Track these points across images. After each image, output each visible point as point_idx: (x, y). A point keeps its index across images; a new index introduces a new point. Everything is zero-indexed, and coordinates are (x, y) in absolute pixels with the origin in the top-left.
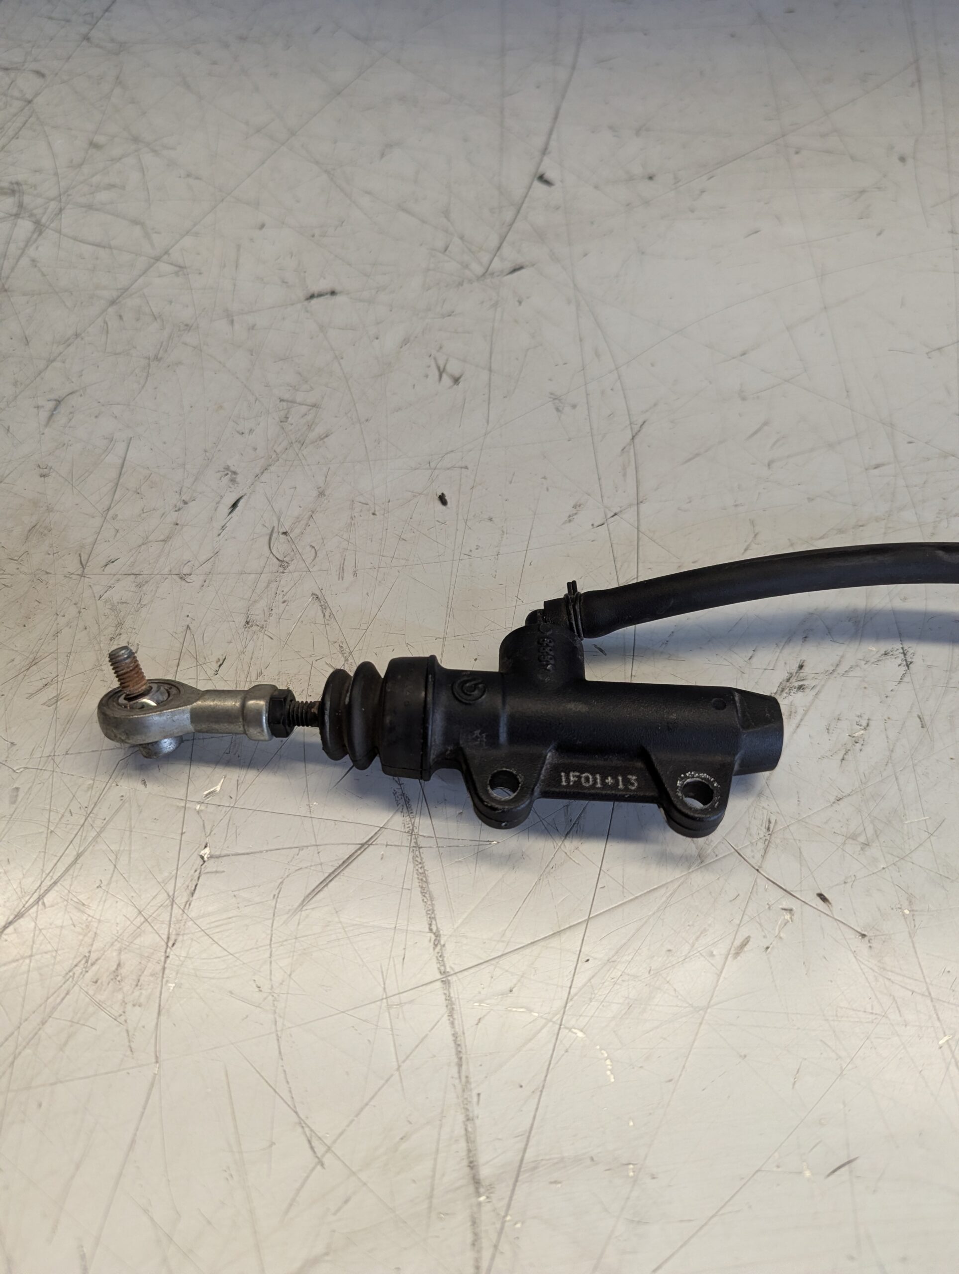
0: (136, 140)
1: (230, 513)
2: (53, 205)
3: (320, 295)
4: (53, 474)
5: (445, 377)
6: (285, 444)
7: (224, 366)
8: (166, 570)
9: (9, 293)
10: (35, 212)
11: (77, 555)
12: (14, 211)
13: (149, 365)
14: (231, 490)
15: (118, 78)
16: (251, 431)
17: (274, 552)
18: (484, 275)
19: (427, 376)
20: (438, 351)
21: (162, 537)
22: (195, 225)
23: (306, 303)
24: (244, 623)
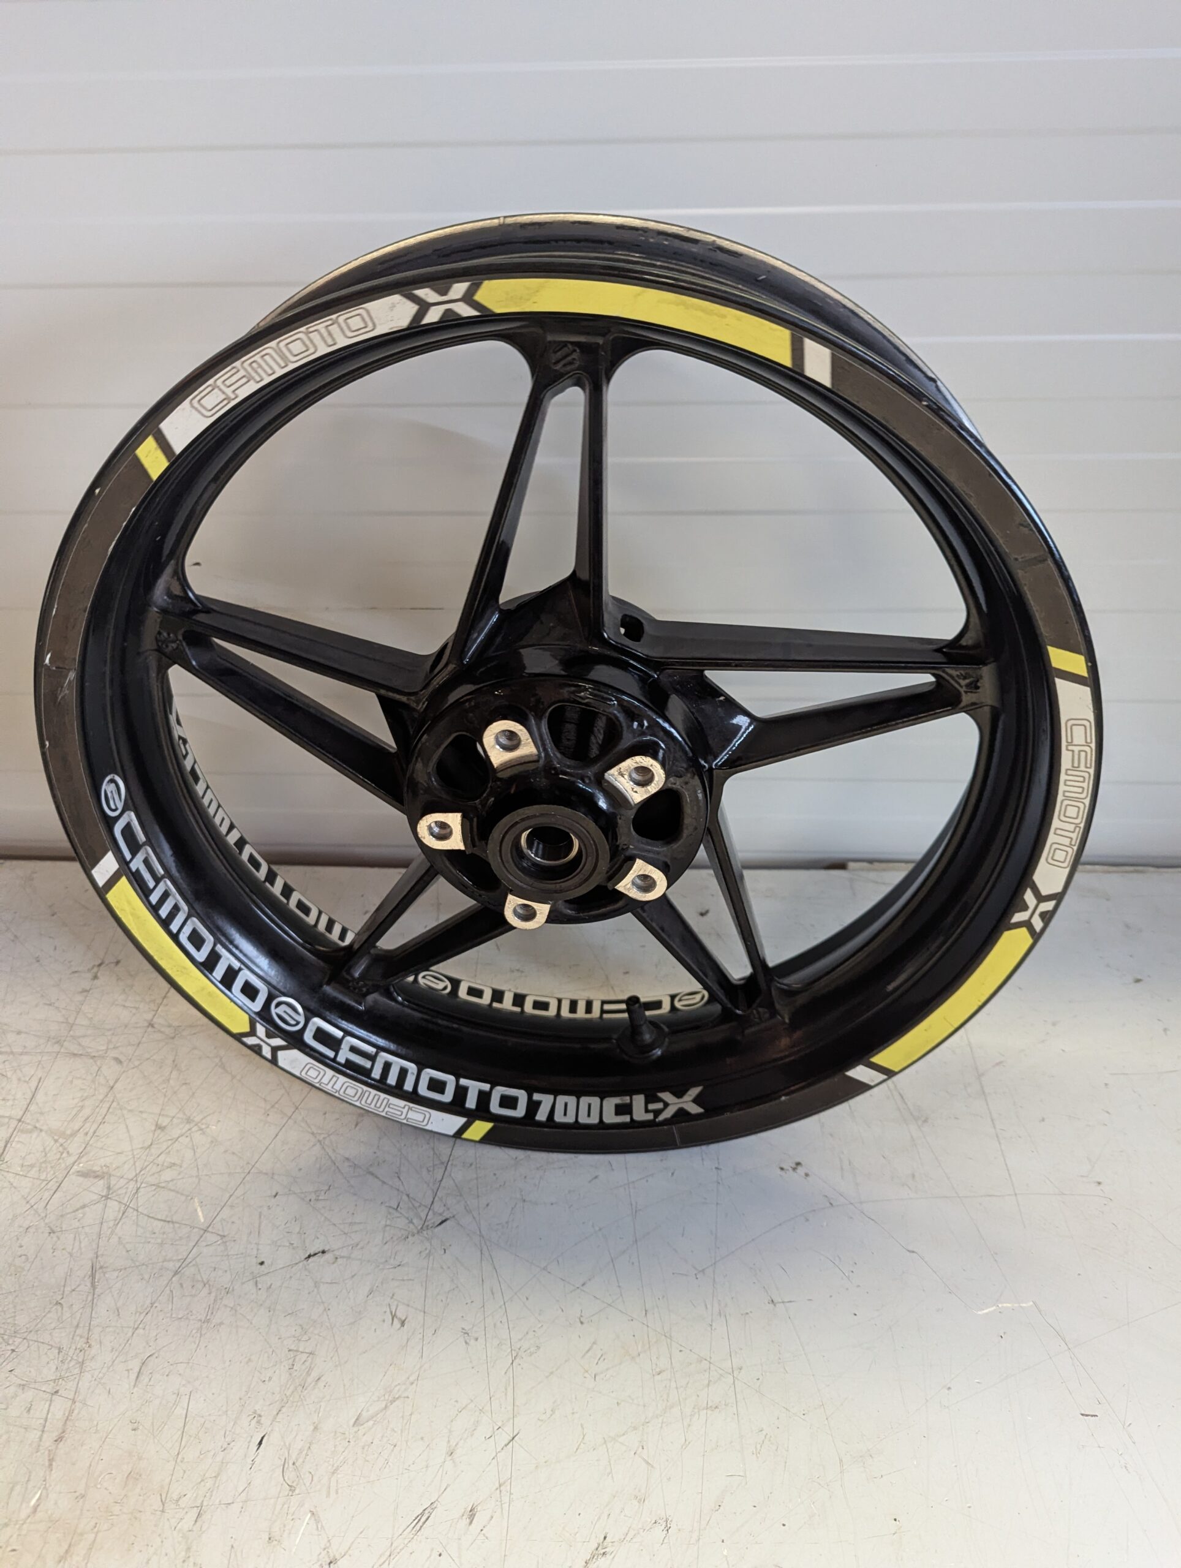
0: (189, 1121)
1: (258, 1449)
2: (132, 1185)
3: (315, 1254)
4: (141, 1427)
5: (395, 1319)
6: (292, 1388)
7: (251, 1323)
8: (217, 1502)
9: (104, 1270)
10: (120, 1192)
11: (159, 1495)
12: (104, 1193)
13: (201, 1327)
14: (258, 1430)
15: (174, 1061)
16: (270, 1379)
17: (286, 1479)
18: (422, 1228)
19: (384, 1321)
20: (392, 1298)
21: (214, 1475)
22: (231, 1196)
23: (305, 1262)
24: (267, 1539)
